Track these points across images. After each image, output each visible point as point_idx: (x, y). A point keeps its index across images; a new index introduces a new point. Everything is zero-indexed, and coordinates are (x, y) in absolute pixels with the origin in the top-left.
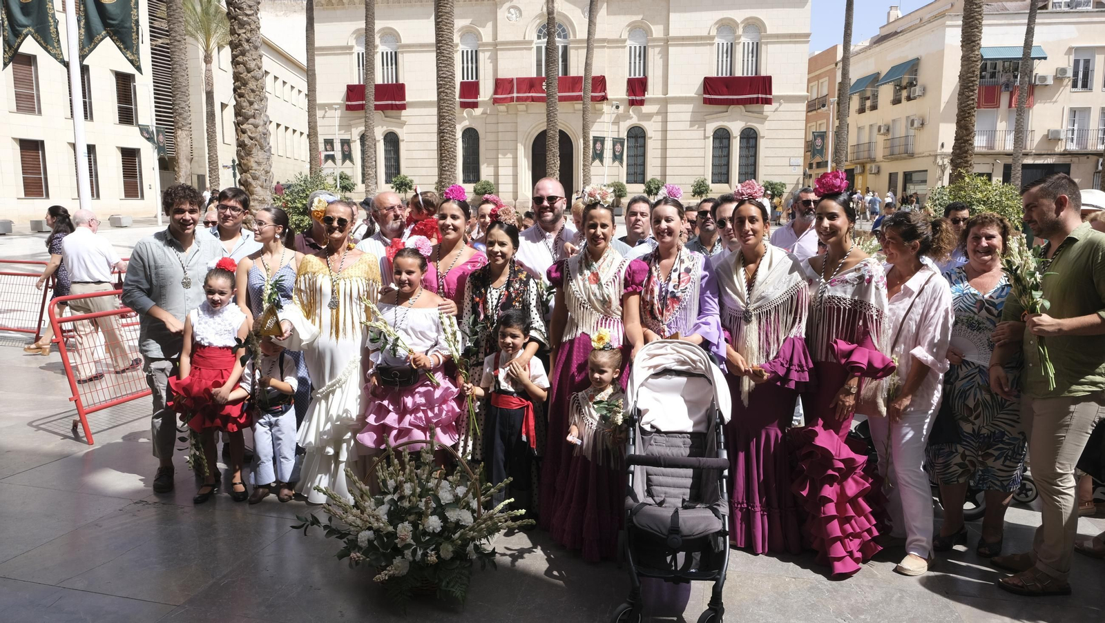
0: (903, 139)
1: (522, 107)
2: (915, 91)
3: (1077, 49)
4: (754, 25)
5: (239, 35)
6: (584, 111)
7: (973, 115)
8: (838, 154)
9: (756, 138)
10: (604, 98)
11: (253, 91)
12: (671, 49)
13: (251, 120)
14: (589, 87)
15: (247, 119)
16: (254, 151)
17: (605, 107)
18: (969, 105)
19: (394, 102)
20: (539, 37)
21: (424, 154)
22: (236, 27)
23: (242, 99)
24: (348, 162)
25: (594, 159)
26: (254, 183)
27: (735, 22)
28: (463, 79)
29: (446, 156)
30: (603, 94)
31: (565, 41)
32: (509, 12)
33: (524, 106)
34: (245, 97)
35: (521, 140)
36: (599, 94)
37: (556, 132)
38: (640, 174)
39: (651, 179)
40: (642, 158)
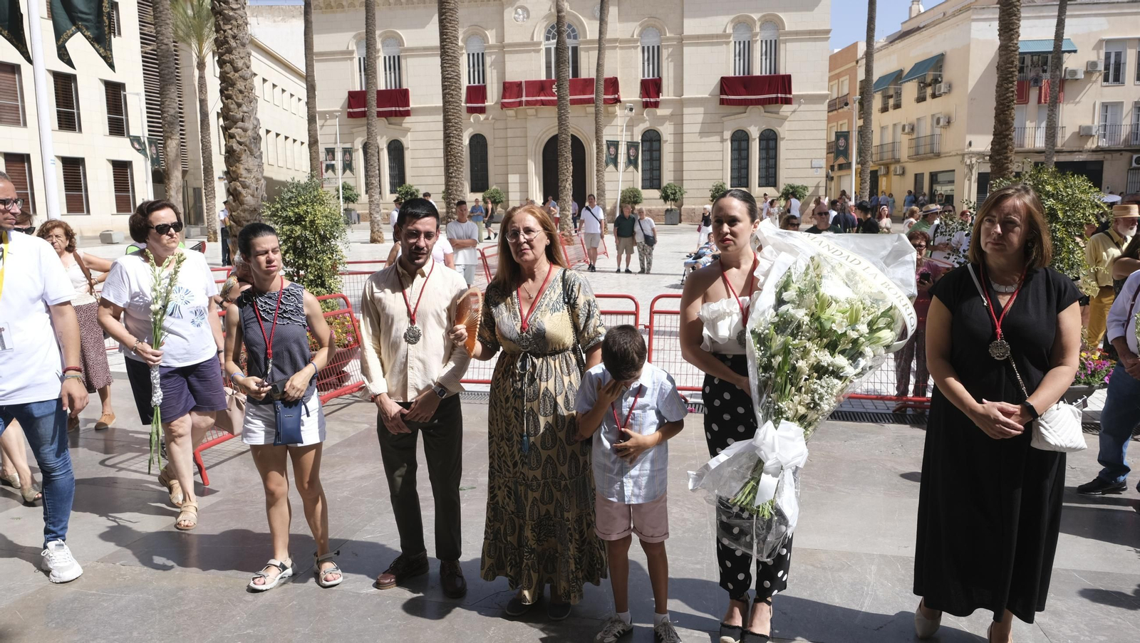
0: (928, 140)
1: (531, 111)
2: (940, 87)
3: (1108, 42)
4: (772, 22)
5: (225, 31)
6: (596, 114)
7: (1013, 108)
8: (863, 155)
9: (776, 140)
10: (617, 101)
11: (241, 92)
12: (686, 49)
13: (240, 124)
14: (602, 88)
15: (236, 123)
16: (244, 157)
17: (617, 108)
18: (1008, 97)
19: (397, 109)
20: (548, 39)
21: (430, 163)
22: (221, 23)
23: (230, 101)
24: (348, 171)
25: (607, 165)
26: (244, 192)
27: (752, 19)
28: (470, 83)
29: (452, 162)
30: (616, 96)
31: (575, 41)
32: (516, 13)
33: (534, 110)
34: (233, 99)
35: (531, 146)
36: (612, 97)
37: (568, 136)
38: (655, 179)
39: (669, 184)
40: (658, 162)
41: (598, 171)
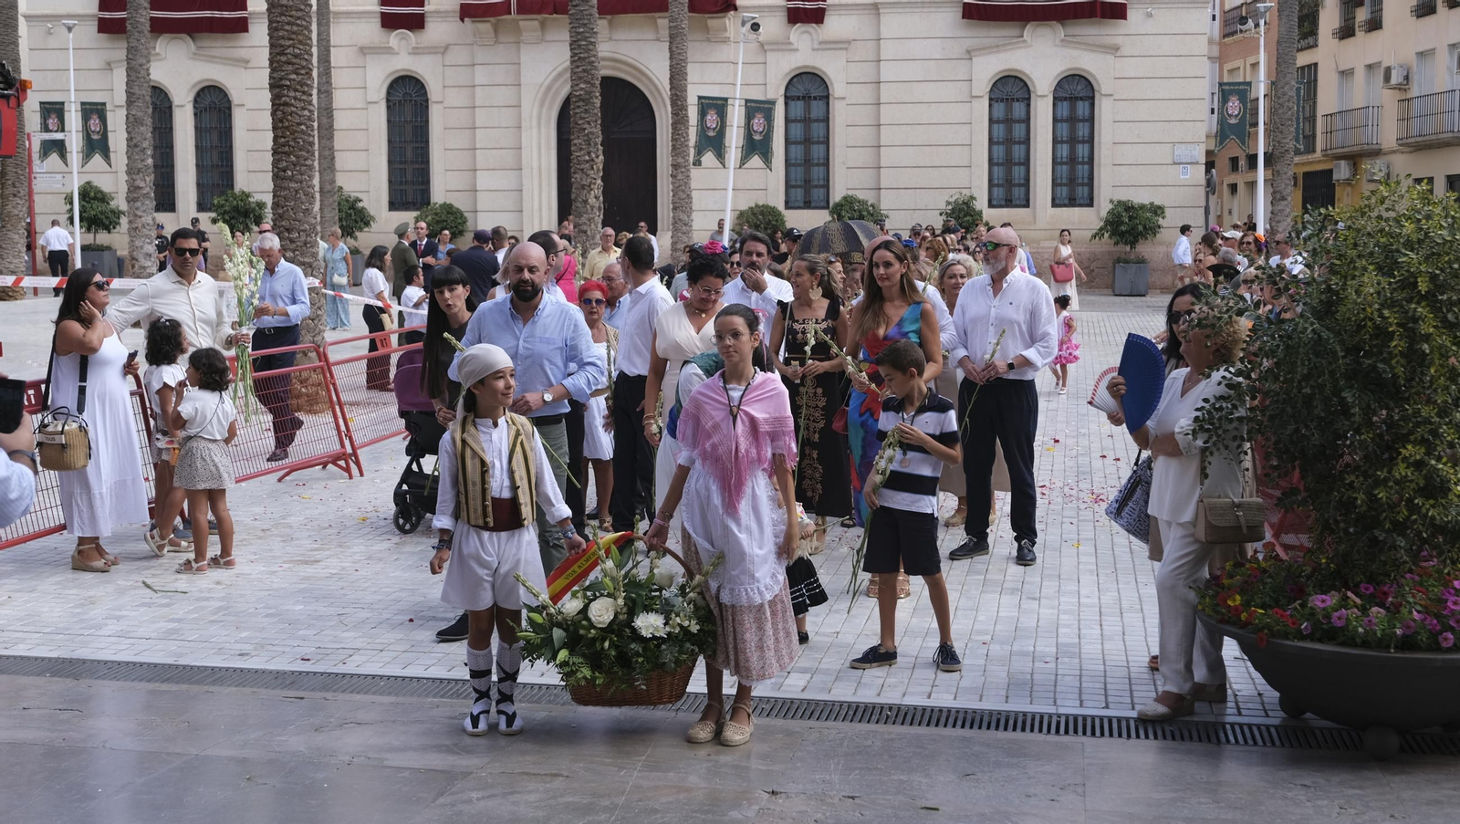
1: (530, 25)
6: (672, 38)
9: (1093, 98)
17: (729, 23)
19: (217, 14)
24: (97, 159)
25: (699, 152)
29: (286, 144)
33: (536, 23)
35: (529, 106)
37: (593, 85)
38: (816, 186)
39: (845, 198)
40: (822, 147)
41: (675, 166)
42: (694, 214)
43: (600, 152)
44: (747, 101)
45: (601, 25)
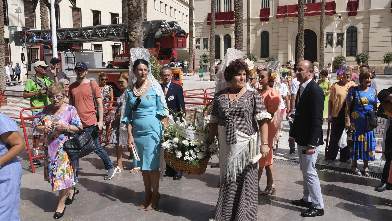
1: (291, 19)
6: (321, 20)
10: (334, 13)
11: (135, 16)
13: (135, 30)
14: (324, 7)
15: (133, 30)
16: (136, 43)
17: (334, 17)
19: (229, 20)
24: (206, 49)
28: (262, 7)
34: (132, 20)
35: (290, 36)
36: (332, 11)
37: (303, 31)
38: (353, 51)
39: (360, 54)
40: (355, 43)
41: (321, 48)
42: (325, 58)
43: (304, 45)
44: (338, 33)
45: (305, 18)
